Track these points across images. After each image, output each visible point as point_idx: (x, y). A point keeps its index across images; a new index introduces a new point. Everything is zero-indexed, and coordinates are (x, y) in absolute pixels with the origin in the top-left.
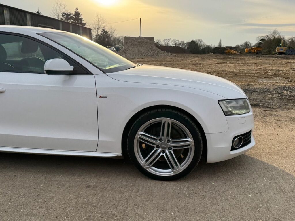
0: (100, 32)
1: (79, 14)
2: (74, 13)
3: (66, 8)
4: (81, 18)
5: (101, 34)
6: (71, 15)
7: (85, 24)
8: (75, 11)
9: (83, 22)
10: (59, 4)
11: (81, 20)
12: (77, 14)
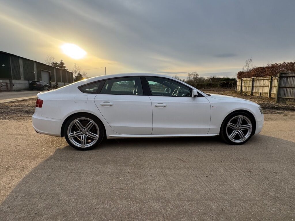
0: (77, 75)
1: (63, 63)
2: (59, 63)
3: (54, 60)
4: (64, 66)
5: (78, 76)
6: (58, 64)
7: (67, 70)
8: (61, 61)
9: (66, 68)
10: (49, 57)
11: (65, 67)
12: (62, 63)
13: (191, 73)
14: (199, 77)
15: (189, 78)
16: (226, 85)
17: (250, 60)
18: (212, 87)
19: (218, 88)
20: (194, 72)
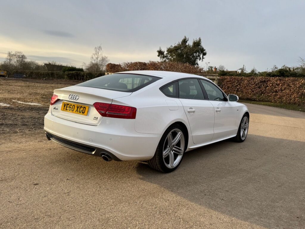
13: (13, 53)
14: (28, 60)
15: (10, 60)
16: (76, 77)
17: (100, 47)
18: (55, 78)
19: (64, 80)
20: (19, 52)
